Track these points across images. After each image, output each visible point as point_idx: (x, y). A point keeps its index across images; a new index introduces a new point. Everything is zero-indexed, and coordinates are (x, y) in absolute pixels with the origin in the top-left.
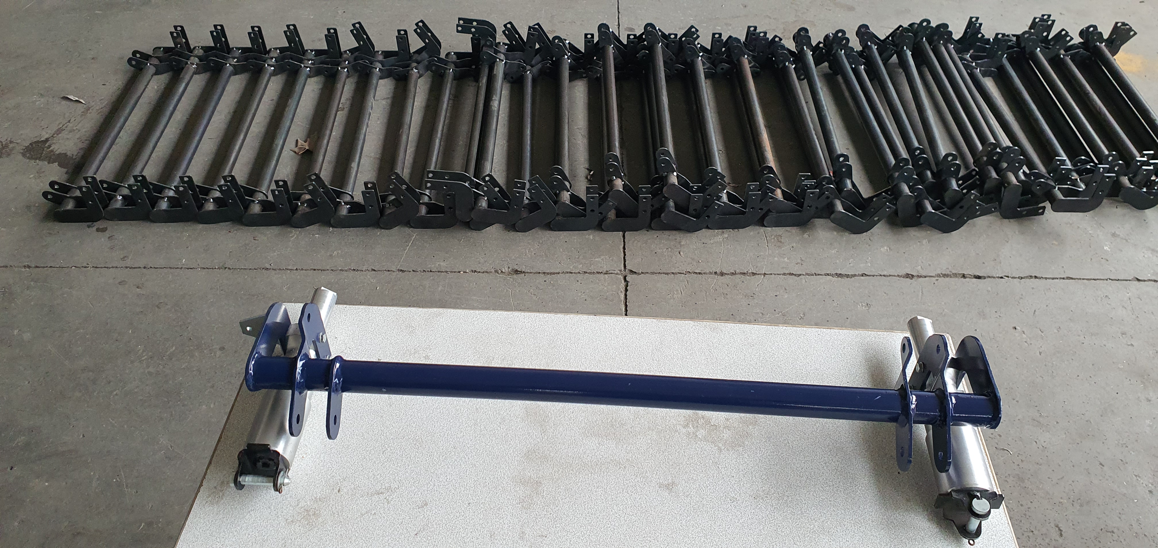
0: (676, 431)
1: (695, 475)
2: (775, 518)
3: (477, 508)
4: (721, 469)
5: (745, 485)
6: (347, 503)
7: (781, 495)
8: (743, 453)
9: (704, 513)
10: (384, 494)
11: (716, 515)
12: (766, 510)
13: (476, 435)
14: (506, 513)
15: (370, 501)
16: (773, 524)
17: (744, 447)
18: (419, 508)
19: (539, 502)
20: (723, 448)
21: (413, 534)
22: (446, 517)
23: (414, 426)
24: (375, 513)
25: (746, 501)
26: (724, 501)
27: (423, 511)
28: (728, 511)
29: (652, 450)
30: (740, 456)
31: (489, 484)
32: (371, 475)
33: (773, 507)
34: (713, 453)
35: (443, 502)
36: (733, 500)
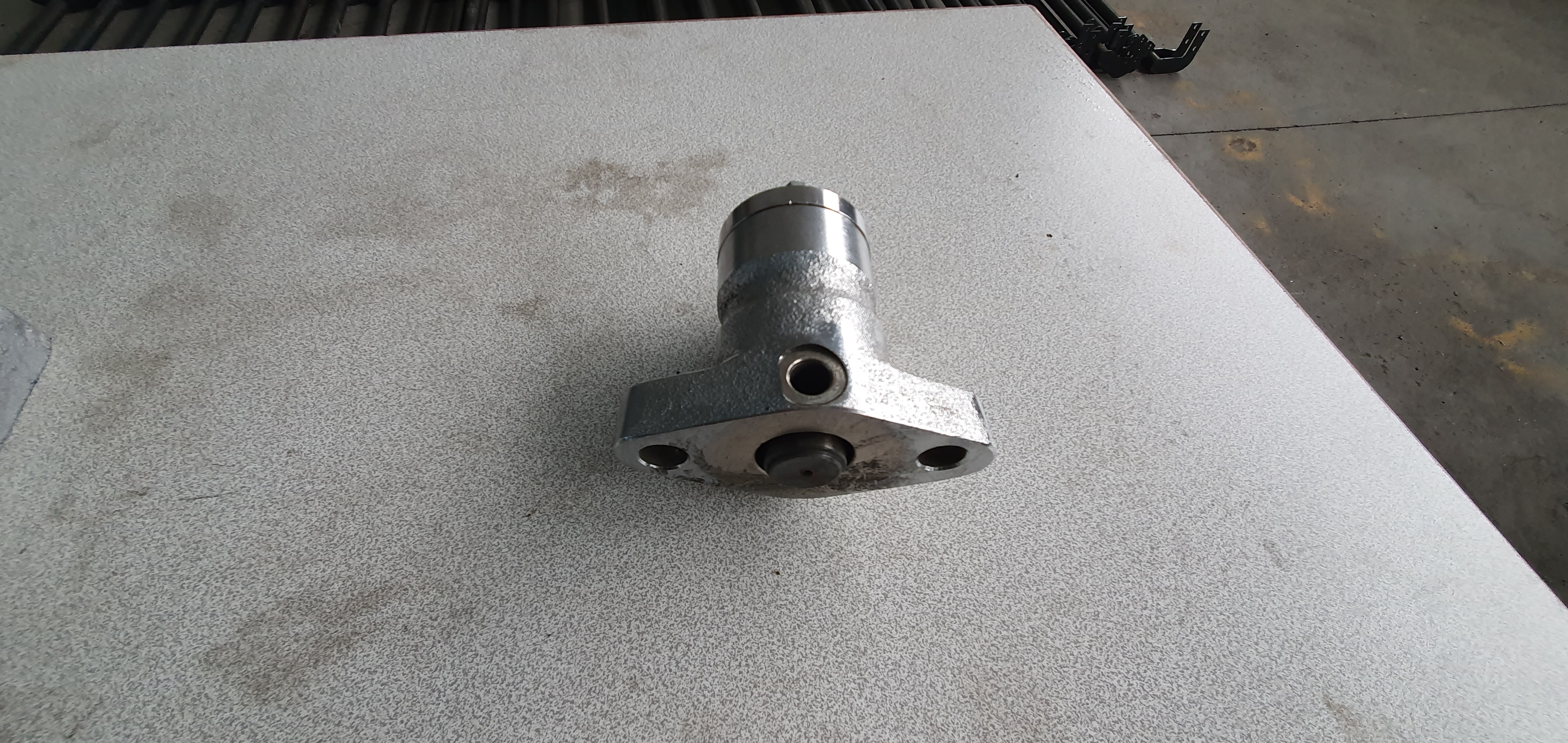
0: (550, 199)
4: (651, 253)
17: (699, 207)
19: (148, 405)
20: (655, 214)
28: (671, 335)
30: (695, 224)
36: (684, 309)
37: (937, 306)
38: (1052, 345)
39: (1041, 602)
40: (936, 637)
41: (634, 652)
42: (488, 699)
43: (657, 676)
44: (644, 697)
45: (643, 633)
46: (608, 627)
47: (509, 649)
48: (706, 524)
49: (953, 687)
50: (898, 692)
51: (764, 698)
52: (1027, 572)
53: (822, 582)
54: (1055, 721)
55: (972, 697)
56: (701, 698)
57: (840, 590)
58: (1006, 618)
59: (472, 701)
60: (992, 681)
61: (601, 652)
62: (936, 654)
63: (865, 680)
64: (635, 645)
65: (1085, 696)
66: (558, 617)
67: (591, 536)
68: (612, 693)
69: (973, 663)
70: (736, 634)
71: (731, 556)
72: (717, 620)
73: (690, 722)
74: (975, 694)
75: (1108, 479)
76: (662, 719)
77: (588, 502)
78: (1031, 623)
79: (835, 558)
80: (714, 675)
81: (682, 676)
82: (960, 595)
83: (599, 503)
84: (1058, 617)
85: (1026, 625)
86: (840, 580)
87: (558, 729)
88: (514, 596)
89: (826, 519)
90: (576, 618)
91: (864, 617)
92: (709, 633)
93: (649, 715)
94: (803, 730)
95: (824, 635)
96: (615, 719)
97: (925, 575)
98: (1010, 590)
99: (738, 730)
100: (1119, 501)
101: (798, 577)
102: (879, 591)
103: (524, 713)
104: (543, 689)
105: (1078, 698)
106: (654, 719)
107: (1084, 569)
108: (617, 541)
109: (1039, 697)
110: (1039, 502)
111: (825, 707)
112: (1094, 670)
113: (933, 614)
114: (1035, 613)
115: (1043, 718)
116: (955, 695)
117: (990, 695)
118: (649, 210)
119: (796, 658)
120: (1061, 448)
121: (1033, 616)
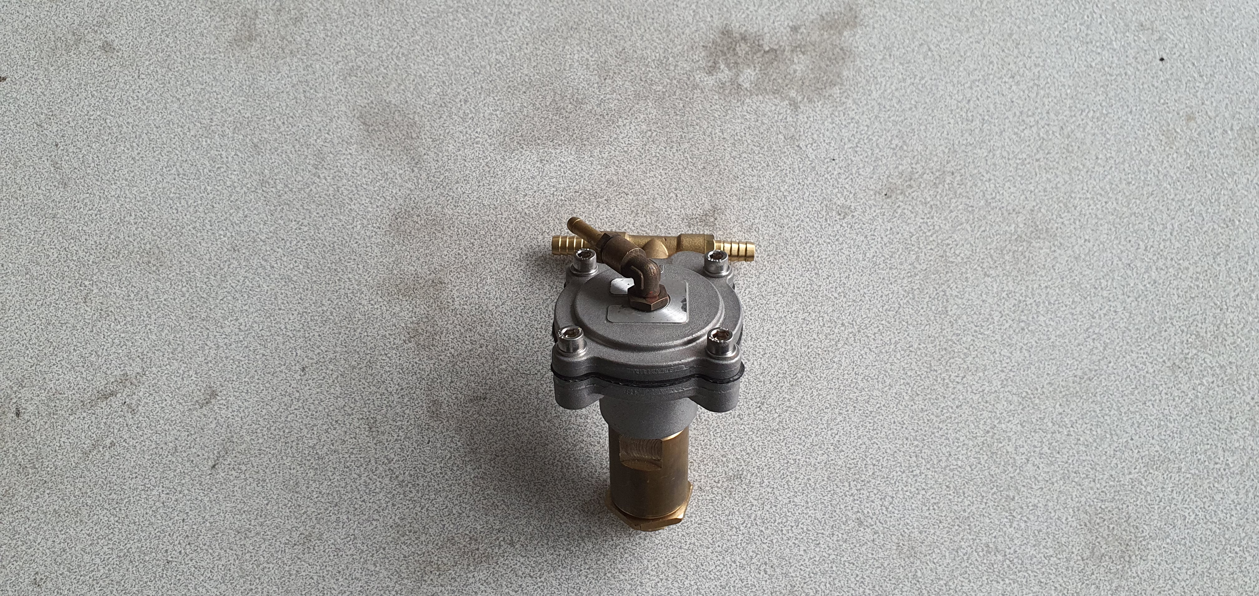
0: (695, 87)
1: (755, 179)
2: (937, 228)
3: (324, 375)
4: (804, 148)
5: (861, 172)
6: (44, 437)
7: (937, 174)
8: (844, 100)
9: (791, 256)
10: (119, 395)
11: (816, 255)
12: (915, 217)
13: (273, 208)
14: (388, 369)
15: (93, 419)
16: (935, 244)
17: (842, 84)
18: (201, 407)
19: (450, 327)
20: (800, 99)
21: (207, 469)
22: (264, 411)
23: (132, 221)
24: (112, 444)
25: (870, 208)
26: (826, 220)
27: (212, 409)
28: (837, 240)
29: (654, 146)
30: (839, 109)
31: (331, 313)
32: (75, 359)
33: (928, 205)
34: (780, 117)
35: (246, 379)
36: (844, 212)
37: (1073, 195)
38: (1175, 233)
39: (1140, 461)
40: (1063, 487)
41: (856, 502)
42: (768, 532)
43: (874, 517)
44: (868, 530)
45: (860, 490)
46: (835, 486)
47: (773, 501)
48: (892, 410)
49: (1074, 519)
50: (1037, 524)
51: (947, 529)
52: (1132, 439)
53: (981, 452)
54: (1141, 539)
55: (1086, 525)
56: (906, 530)
57: (995, 457)
58: (1113, 473)
59: (758, 533)
60: (1100, 515)
61: (834, 502)
62: (1063, 498)
63: (1014, 516)
64: (856, 498)
65: (1164, 523)
66: (800, 480)
67: (809, 422)
68: (847, 528)
69: (1088, 504)
70: (924, 489)
71: (914, 434)
72: (910, 480)
73: (901, 544)
74: (1088, 523)
75: (1205, 362)
76: (883, 542)
77: (801, 394)
78: (1131, 476)
79: (991, 434)
80: (912, 515)
81: (891, 517)
82: (1081, 458)
83: (809, 396)
84: (1151, 471)
85: (1128, 477)
86: (994, 449)
87: (818, 549)
88: (766, 466)
89: (982, 403)
90: (813, 480)
91: (1012, 475)
92: (905, 489)
93: (873, 541)
94: (974, 548)
95: (985, 489)
96: (852, 543)
97: (1056, 444)
98: (1118, 453)
99: (932, 548)
100: (1210, 380)
101: (964, 449)
102: (1023, 457)
103: (793, 541)
104: (802, 526)
105: (1158, 525)
106: (877, 543)
107: (1176, 435)
108: (828, 425)
109: (1132, 524)
110: (1147, 384)
111: (988, 534)
112: (1173, 506)
113: (1062, 472)
114: (1135, 469)
115: (1133, 538)
116: (1074, 524)
117: (1098, 524)
118: (793, 94)
119: (966, 504)
120: (1170, 335)
121: (1133, 471)
